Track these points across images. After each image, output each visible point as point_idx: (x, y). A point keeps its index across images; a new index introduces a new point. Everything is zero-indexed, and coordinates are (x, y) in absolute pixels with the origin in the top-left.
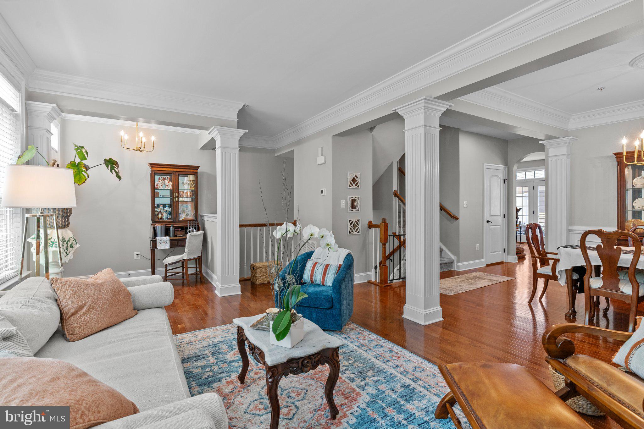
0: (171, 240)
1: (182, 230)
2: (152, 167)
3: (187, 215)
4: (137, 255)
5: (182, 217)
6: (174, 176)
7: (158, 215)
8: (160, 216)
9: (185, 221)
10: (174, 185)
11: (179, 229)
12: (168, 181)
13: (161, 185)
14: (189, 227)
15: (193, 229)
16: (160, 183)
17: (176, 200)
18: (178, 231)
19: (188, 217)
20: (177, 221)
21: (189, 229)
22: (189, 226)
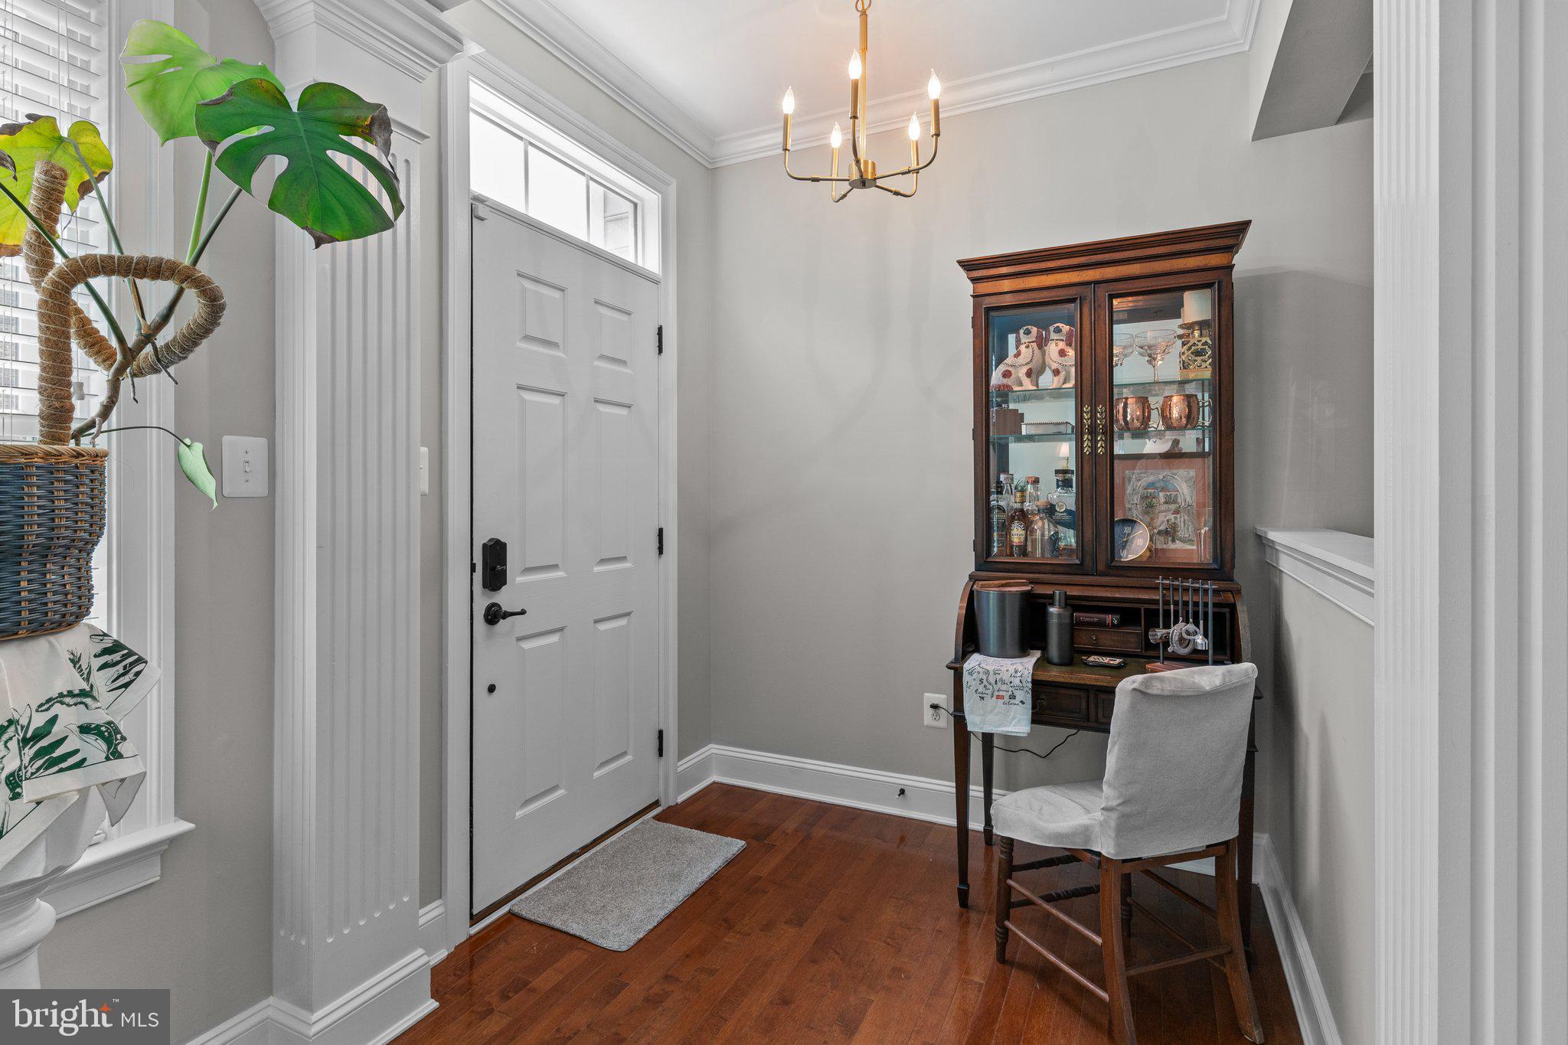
0: (1039, 687)
1: (1123, 623)
2: (974, 280)
3: (1170, 533)
4: (935, 707)
5: (1137, 546)
6: (1086, 310)
7: (1006, 528)
8: (1017, 533)
9: (1147, 570)
10: (1087, 361)
11: (1111, 619)
12: (1062, 345)
13: (1024, 370)
14: (1167, 613)
15: (1191, 627)
16: (1021, 360)
17: (1094, 447)
18: (1101, 624)
19: (1172, 546)
20: (1101, 567)
21: (1167, 626)
22: (1166, 603)
